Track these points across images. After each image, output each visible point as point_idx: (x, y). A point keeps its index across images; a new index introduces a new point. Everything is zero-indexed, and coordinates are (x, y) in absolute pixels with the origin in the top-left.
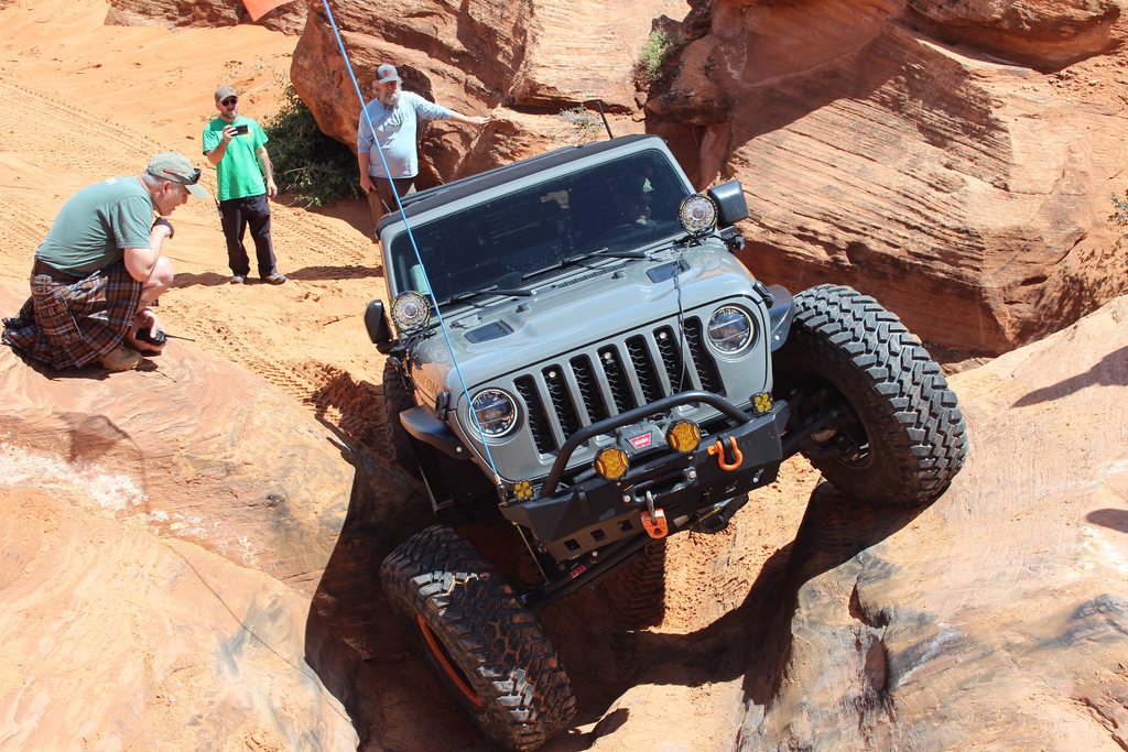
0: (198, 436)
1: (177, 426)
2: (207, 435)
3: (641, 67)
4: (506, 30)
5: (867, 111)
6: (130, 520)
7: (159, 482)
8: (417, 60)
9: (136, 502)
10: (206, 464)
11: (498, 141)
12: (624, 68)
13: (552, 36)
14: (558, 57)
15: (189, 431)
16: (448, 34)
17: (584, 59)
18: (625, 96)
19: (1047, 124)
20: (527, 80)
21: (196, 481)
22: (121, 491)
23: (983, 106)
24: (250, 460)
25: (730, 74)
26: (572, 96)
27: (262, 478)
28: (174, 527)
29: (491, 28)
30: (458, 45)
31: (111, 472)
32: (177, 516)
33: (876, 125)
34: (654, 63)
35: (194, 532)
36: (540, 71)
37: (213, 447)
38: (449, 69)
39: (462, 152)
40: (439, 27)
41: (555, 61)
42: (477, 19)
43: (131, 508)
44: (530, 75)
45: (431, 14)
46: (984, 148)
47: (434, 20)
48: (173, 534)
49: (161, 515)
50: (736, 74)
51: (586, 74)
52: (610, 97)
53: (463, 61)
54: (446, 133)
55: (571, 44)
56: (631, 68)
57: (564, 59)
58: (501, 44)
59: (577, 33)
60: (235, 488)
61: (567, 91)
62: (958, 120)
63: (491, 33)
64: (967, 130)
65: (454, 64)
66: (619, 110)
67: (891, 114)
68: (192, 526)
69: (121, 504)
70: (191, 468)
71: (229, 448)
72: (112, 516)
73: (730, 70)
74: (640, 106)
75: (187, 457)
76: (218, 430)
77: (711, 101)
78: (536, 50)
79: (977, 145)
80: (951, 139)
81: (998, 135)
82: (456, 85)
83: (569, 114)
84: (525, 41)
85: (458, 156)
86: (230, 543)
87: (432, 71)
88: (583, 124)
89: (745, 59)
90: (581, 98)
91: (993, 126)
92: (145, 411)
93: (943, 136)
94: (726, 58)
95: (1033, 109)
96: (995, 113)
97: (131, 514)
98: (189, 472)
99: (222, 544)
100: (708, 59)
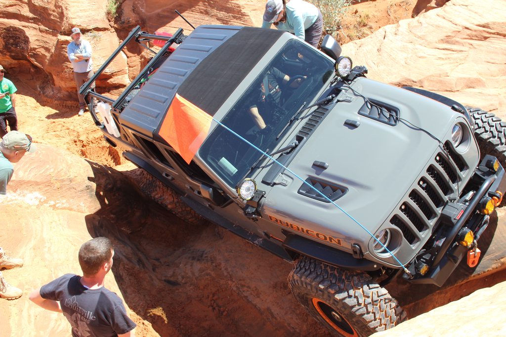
0: (56, 171)
1: (47, 170)
2: (59, 170)
3: (108, 13)
4: (52, 7)
5: (196, 16)
6: (42, 207)
7: (48, 191)
8: (14, 23)
9: (42, 200)
10: (63, 181)
11: (64, 48)
12: (102, 15)
13: (74, 6)
14: (78, 14)
15: (52, 170)
16: (26, 11)
17: (87, 13)
18: (106, 24)
19: (259, 12)
20: (69, 24)
21: (61, 188)
22: (36, 198)
23: (238, 9)
24: (76, 175)
25: (141, 11)
26: (88, 27)
27: (82, 180)
28: (57, 206)
29: (44, 7)
30: (31, 15)
31: (31, 192)
32: (57, 201)
33: (201, 21)
34: (114, 11)
35: (64, 206)
36: (73, 20)
37: (63, 174)
38: (30, 24)
39: (48, 55)
40: (20, 10)
41: (77, 16)
42: (37, 4)
43: (41, 203)
44: (70, 22)
45: (15, 5)
46: (242, 22)
47: (17, 7)
48: (58, 208)
49: (52, 203)
50: (143, 11)
51: (90, 19)
52: (101, 26)
53: (35, 20)
54: (37, 49)
55: (81, 9)
56: (104, 14)
57: (80, 14)
58: (51, 12)
59: (82, 4)
60: (74, 186)
61: (85, 26)
62: (230, 14)
63: (45, 9)
64: (234, 17)
65: (31, 23)
66: (105, 29)
67: (205, 16)
68: (63, 204)
69: (37, 203)
70: (58, 183)
71: (68, 173)
72: (35, 208)
73: (141, 9)
74: (112, 27)
75: (56, 180)
76: (61, 168)
77: (138, 21)
78: (69, 13)
79: (240, 22)
80: (230, 21)
81: (246, 17)
82: (35, 30)
83: (89, 34)
84: (62, 9)
85: (46, 56)
86: (77, 206)
87: (23, 26)
88: (95, 37)
89: (145, 5)
90: (91, 27)
91: (243, 15)
92: (33, 167)
93: (227, 21)
94: (138, 5)
95: (254, 8)
96: (243, 11)
97: (42, 205)
98: (58, 185)
99: (75, 207)
100: (133, 6)
